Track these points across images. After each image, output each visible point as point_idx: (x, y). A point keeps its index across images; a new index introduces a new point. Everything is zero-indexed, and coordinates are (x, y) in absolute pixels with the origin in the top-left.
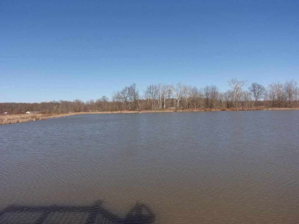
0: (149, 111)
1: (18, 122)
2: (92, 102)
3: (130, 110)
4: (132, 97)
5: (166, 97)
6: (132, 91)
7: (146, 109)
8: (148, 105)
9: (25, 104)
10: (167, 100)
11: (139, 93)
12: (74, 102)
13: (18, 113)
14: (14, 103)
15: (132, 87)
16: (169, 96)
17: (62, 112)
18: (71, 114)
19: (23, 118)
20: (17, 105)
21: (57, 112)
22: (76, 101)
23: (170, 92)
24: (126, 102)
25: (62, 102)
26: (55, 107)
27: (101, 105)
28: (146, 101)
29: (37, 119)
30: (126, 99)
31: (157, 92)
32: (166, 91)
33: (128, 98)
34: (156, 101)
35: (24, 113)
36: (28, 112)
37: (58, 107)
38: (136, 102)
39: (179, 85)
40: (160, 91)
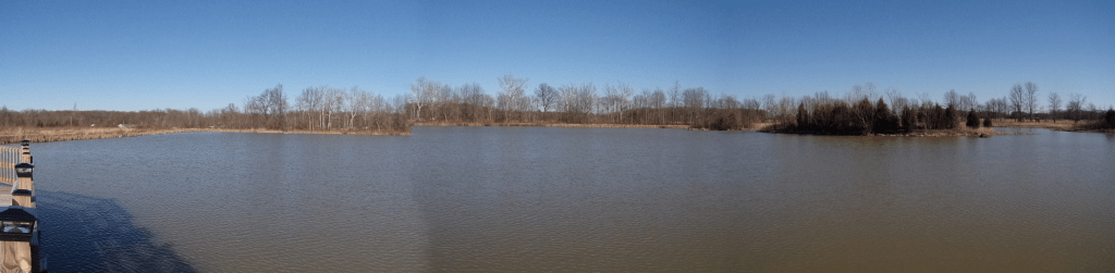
0: (301, 132)
1: (100, 138)
2: (216, 114)
3: (271, 128)
4: (277, 108)
5: (334, 109)
6: (276, 96)
7: (299, 128)
8: (302, 121)
9: (118, 113)
10: (333, 115)
11: (287, 101)
12: (186, 113)
13: (107, 126)
14: (105, 112)
15: (277, 90)
16: (338, 108)
17: (167, 127)
18: (177, 130)
19: (107, 133)
20: (108, 114)
21: (159, 127)
22: (191, 111)
23: (339, 100)
24: (266, 115)
25: (170, 111)
26: (157, 119)
27: (227, 119)
28: (298, 114)
29: (124, 136)
30: (266, 110)
31: (317, 100)
32: (334, 98)
33: (269, 109)
34: (316, 115)
35: (116, 126)
36: (120, 126)
37: (162, 120)
38: (281, 116)
39: (354, 90)
40: (323, 99)
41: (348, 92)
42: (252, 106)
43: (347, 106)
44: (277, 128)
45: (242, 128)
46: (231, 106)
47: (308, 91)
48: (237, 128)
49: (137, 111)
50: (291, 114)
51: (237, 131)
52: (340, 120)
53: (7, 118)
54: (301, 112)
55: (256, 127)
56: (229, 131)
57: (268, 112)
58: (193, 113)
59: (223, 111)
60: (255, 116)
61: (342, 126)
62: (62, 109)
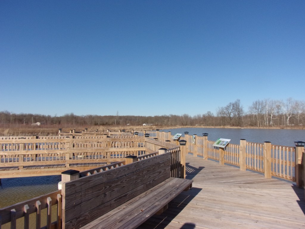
0: (252, 128)
2: (199, 117)
3: (233, 125)
4: (237, 113)
6: (236, 106)
7: (251, 125)
8: (253, 121)
9: (142, 117)
10: (274, 117)
11: (243, 109)
12: (182, 117)
13: (137, 125)
14: (134, 117)
15: (236, 103)
16: (278, 112)
17: (171, 125)
21: (167, 125)
23: (278, 107)
24: (230, 117)
25: (172, 116)
26: (166, 121)
27: (207, 120)
28: (251, 116)
30: (230, 115)
31: (263, 108)
32: (274, 106)
33: (232, 114)
34: (262, 117)
35: (141, 125)
36: (144, 124)
37: (168, 121)
38: (240, 118)
39: (289, 100)
40: (267, 107)
41: (285, 102)
42: (222, 112)
43: (284, 111)
44: (237, 126)
45: (216, 125)
46: (209, 112)
47: (256, 103)
48: (213, 125)
49: (153, 116)
50: (246, 117)
51: (213, 127)
52: (280, 120)
53: (74, 120)
54: (252, 115)
55: (224, 125)
56: (208, 127)
57: (231, 116)
58: (186, 117)
59: (204, 116)
60: (223, 118)
61: (280, 124)
62: (108, 115)
